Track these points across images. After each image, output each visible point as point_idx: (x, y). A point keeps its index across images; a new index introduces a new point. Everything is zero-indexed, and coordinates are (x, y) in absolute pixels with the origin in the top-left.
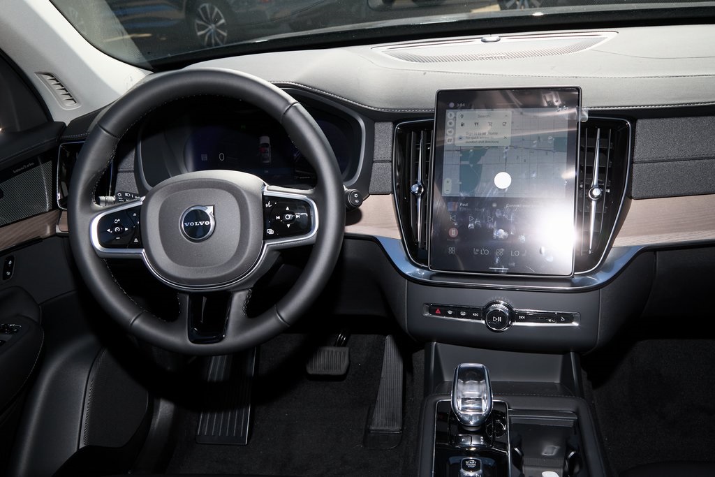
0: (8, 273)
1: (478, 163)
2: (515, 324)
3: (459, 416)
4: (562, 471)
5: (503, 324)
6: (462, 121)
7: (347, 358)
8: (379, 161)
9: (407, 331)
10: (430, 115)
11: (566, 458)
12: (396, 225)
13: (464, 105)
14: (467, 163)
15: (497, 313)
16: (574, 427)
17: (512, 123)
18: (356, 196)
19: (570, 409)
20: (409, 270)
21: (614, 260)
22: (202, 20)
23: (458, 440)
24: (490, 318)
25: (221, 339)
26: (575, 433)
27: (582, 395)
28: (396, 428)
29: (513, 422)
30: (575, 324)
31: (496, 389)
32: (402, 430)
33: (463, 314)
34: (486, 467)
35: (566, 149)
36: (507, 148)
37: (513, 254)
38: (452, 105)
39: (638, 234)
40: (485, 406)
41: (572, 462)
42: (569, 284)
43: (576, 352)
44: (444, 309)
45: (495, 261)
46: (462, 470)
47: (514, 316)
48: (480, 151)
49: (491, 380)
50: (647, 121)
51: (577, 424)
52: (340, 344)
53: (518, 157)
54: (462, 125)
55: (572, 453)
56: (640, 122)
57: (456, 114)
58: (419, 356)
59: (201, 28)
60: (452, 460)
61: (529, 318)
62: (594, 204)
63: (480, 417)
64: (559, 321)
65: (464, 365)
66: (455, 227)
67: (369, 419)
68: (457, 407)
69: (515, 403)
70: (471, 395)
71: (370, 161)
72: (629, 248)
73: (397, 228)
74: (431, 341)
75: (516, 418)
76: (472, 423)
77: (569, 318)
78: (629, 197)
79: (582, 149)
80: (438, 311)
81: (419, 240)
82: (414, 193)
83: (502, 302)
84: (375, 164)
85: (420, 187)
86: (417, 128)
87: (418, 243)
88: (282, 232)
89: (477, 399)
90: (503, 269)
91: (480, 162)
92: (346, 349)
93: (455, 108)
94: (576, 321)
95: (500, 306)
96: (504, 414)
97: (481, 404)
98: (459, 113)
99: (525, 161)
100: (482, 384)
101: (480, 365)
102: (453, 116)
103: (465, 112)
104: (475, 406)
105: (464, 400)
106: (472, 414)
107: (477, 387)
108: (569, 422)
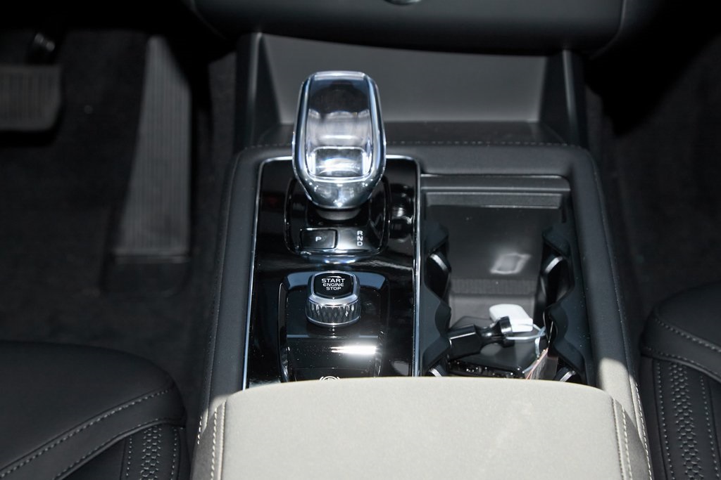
3: (310, 190)
4: (532, 303)
9: (193, 8)
11: (542, 273)
16: (562, 207)
19: (555, 172)
23: (307, 240)
26: (564, 220)
27: (583, 142)
28: (175, 250)
29: (430, 203)
31: (395, 134)
32: (190, 254)
34: (365, 292)
40: (369, 166)
41: (555, 281)
43: (575, 51)
46: (313, 297)
51: (569, 202)
52: (38, 58)
55: (555, 262)
58: (223, 71)
60: (294, 280)
63: (356, 191)
65: (322, 76)
67: (113, 230)
68: (304, 169)
69: (435, 162)
70: (340, 143)
74: (249, 30)
75: (437, 194)
76: (339, 204)
89: (349, 152)
92: (54, 72)
96: (412, 192)
97: (360, 162)
100: (363, 120)
101: (359, 76)
104: (346, 165)
105: (323, 154)
106: (340, 182)
107: (349, 127)
108: (552, 197)
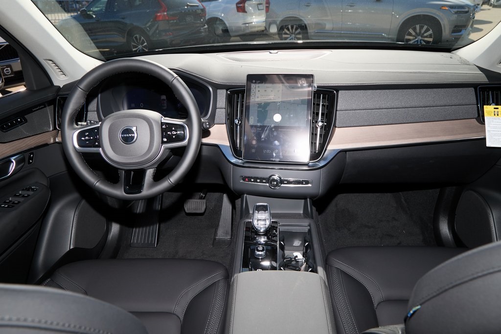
0: (31, 161)
1: (266, 109)
2: (282, 185)
3: (256, 228)
4: (302, 252)
5: (277, 185)
6: (259, 89)
7: (205, 205)
8: (219, 108)
9: (232, 189)
10: (244, 86)
11: (304, 246)
12: (227, 139)
13: (259, 82)
14: (261, 109)
15: (274, 180)
16: (308, 232)
17: (282, 91)
18: (207, 123)
19: (307, 224)
20: (234, 160)
21: (327, 155)
22: (135, 43)
23: (255, 239)
24: (271, 183)
25: (140, 192)
26: (309, 235)
27: (312, 218)
28: (229, 237)
30: (310, 185)
31: (273, 216)
32: (231, 238)
33: (258, 181)
34: (267, 250)
36: (279, 102)
37: (282, 152)
38: (254, 81)
39: (338, 144)
40: (268, 223)
41: (307, 248)
42: (307, 166)
43: (310, 198)
44: (249, 178)
45: (273, 156)
46: (256, 251)
47: (282, 182)
48: (267, 104)
49: (271, 212)
50: (343, 92)
51: (310, 230)
52: (201, 198)
53: (284, 107)
54: (259, 91)
55: (307, 244)
56: (340, 91)
58: (238, 202)
59: (136, 47)
60: (252, 247)
61: (289, 182)
62: (319, 129)
63: (265, 228)
64: (302, 184)
65: (258, 204)
66: (255, 140)
67: (216, 233)
68: (254, 223)
69: (281, 222)
70: (262, 218)
71: (215, 108)
72: (334, 150)
74: (244, 194)
75: (282, 229)
76: (262, 231)
77: (307, 182)
78: (335, 126)
79: (314, 104)
80: (247, 180)
81: (238, 146)
82: (236, 124)
83: (277, 175)
84: (217, 110)
85: (239, 121)
86: (238, 92)
87: (237, 148)
88: (171, 140)
89: (263, 220)
90: (278, 160)
92: (205, 201)
93: (255, 83)
94: (311, 184)
95: (276, 177)
96: (277, 227)
97: (266, 222)
98: (257, 85)
99: (288, 109)
100: (267, 213)
101: (266, 204)
102: (255, 86)
103: (260, 85)
104: (263, 223)
105: (258, 220)
106: (262, 226)
107: (264, 214)
108: (306, 229)
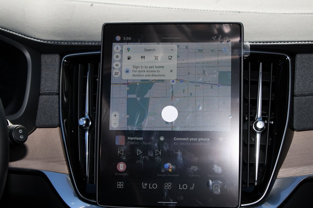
1: (145, 96)
6: (129, 54)
8: (45, 94)
10: (95, 48)
12: (64, 159)
13: (130, 38)
14: (134, 96)
17: (178, 57)
18: (20, 131)
20: (78, 205)
21: (279, 191)
35: (230, 83)
36: (173, 81)
37: (181, 187)
38: (118, 38)
39: (300, 165)
45: (163, 195)
48: (146, 85)
50: (306, 56)
53: (184, 90)
54: (129, 59)
56: (298, 56)
57: (122, 47)
62: (258, 136)
66: (123, 161)
71: (36, 93)
72: (292, 179)
73: (65, 162)
78: (292, 129)
79: (246, 82)
81: (87, 174)
82: (81, 126)
84: (41, 97)
85: (87, 121)
86: (84, 60)
87: (86, 177)
90: (172, 203)
91: (147, 96)
93: (122, 41)
98: (126, 46)
99: (191, 94)
102: (120, 49)
103: (131, 46)
